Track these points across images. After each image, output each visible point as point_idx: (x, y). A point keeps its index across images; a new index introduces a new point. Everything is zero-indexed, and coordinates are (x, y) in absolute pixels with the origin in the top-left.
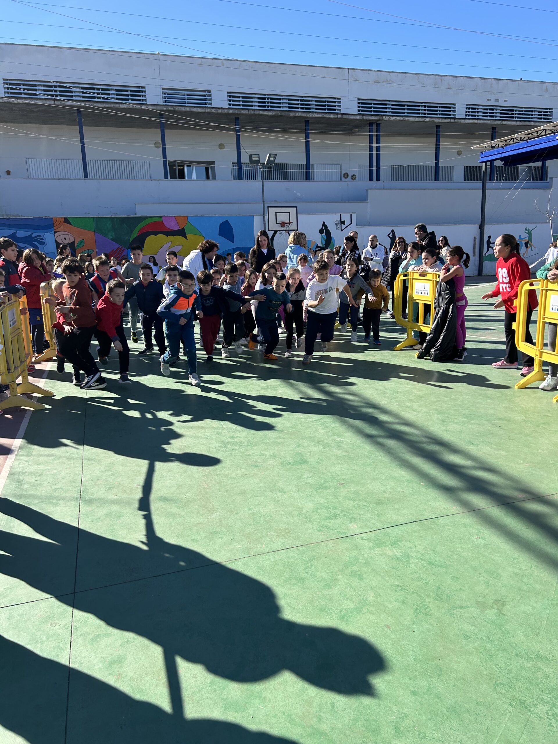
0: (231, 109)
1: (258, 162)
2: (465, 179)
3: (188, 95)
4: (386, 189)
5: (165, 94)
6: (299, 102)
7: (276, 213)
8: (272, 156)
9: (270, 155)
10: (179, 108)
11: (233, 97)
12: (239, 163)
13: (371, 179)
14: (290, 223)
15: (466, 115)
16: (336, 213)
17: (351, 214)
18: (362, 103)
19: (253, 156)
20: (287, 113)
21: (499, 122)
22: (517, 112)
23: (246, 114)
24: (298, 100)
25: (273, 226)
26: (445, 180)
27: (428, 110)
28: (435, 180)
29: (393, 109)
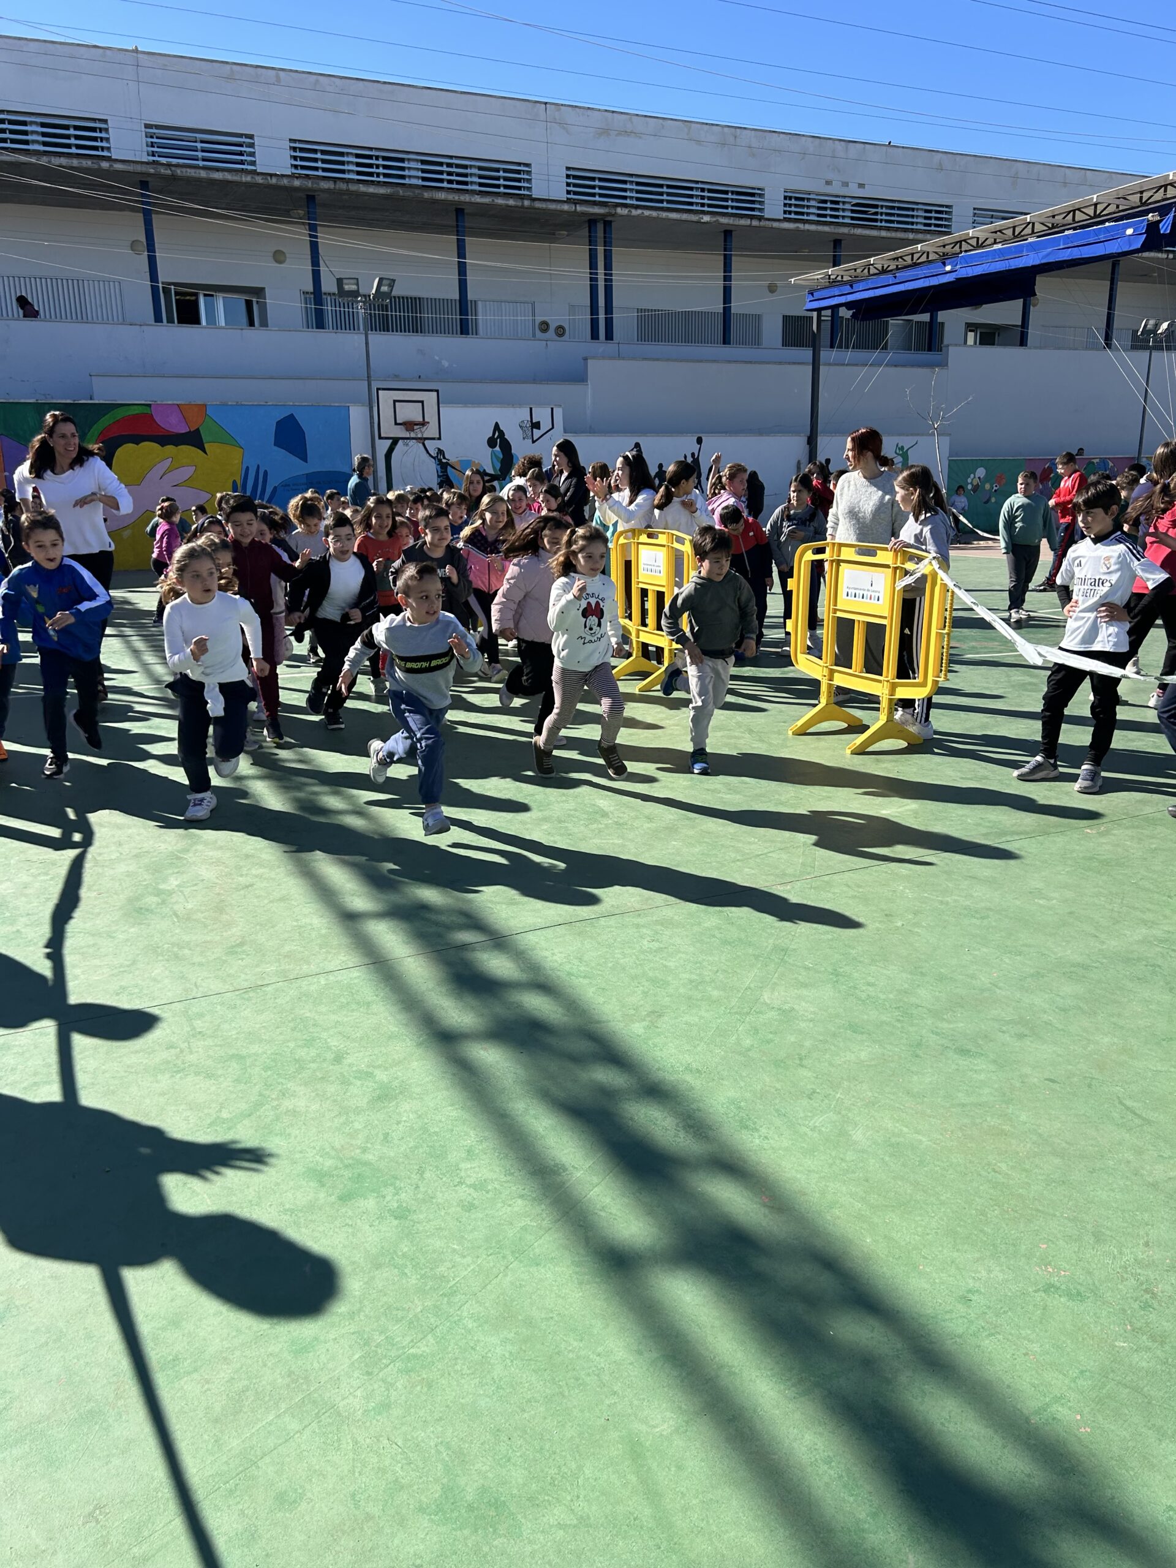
0: (299, 177)
1: (355, 294)
2: (786, 343)
3: (202, 142)
4: (623, 359)
5: (152, 137)
6: (445, 168)
7: (395, 401)
8: (385, 282)
9: (381, 280)
10: (184, 170)
11: (302, 150)
12: (317, 295)
13: (595, 336)
14: (423, 424)
15: (785, 212)
16: (520, 405)
17: (552, 409)
18: (575, 177)
19: (345, 281)
20: (417, 191)
21: (845, 230)
22: (884, 210)
23: (328, 191)
24: (441, 164)
25: (389, 429)
26: (743, 343)
27: (710, 198)
28: (724, 343)
29: (638, 192)
